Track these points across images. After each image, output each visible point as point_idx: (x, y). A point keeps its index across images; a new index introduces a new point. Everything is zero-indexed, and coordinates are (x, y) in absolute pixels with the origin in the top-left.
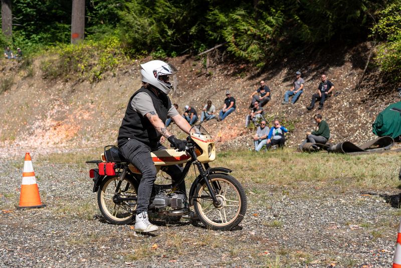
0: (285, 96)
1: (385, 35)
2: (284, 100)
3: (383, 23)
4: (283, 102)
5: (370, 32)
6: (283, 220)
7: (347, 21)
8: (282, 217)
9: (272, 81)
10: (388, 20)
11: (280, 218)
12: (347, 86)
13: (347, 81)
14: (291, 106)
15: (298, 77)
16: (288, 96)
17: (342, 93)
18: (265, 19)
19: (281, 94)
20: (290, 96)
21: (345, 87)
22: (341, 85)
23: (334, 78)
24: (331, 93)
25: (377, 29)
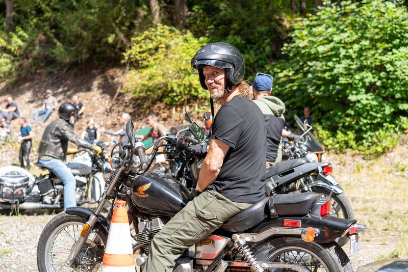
0: (34, 115)
1: (137, 61)
2: (34, 119)
3: (135, 49)
4: (33, 121)
5: (123, 57)
6: (16, 247)
7: (102, 44)
8: (15, 243)
9: (22, 99)
10: (141, 47)
11: (13, 244)
12: (99, 108)
13: (99, 104)
14: (41, 125)
15: (49, 95)
16: (38, 114)
17: (94, 115)
18: (18, 32)
19: (31, 113)
20: (40, 115)
21: (97, 109)
22: (93, 107)
23: (87, 100)
24: (82, 114)
25: (130, 55)
